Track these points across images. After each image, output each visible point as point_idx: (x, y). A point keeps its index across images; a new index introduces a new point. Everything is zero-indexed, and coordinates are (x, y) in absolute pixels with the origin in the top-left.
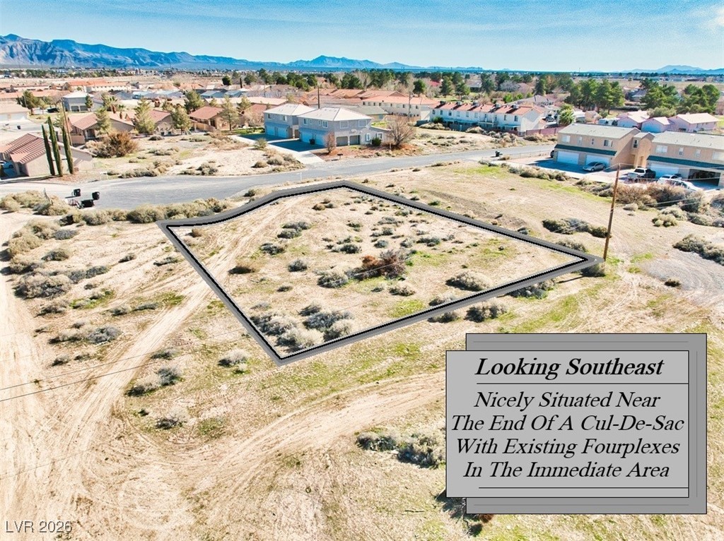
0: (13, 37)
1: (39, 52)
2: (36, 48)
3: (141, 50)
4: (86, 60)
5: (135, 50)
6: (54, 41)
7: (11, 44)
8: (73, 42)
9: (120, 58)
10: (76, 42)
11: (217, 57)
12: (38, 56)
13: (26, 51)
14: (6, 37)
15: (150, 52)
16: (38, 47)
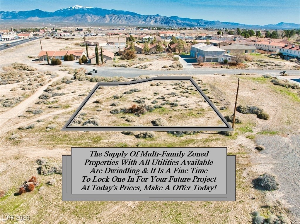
0: (158, 15)
1: (165, 21)
2: (164, 19)
3: (201, 20)
4: (180, 24)
5: (199, 20)
6: (171, 17)
7: (156, 18)
8: (178, 17)
9: (193, 23)
10: (179, 17)
11: (231, 23)
12: (164, 22)
13: (161, 20)
14: (155, 15)
15: (204, 20)
16: (165, 19)
